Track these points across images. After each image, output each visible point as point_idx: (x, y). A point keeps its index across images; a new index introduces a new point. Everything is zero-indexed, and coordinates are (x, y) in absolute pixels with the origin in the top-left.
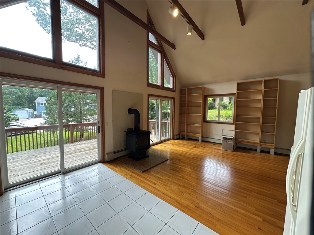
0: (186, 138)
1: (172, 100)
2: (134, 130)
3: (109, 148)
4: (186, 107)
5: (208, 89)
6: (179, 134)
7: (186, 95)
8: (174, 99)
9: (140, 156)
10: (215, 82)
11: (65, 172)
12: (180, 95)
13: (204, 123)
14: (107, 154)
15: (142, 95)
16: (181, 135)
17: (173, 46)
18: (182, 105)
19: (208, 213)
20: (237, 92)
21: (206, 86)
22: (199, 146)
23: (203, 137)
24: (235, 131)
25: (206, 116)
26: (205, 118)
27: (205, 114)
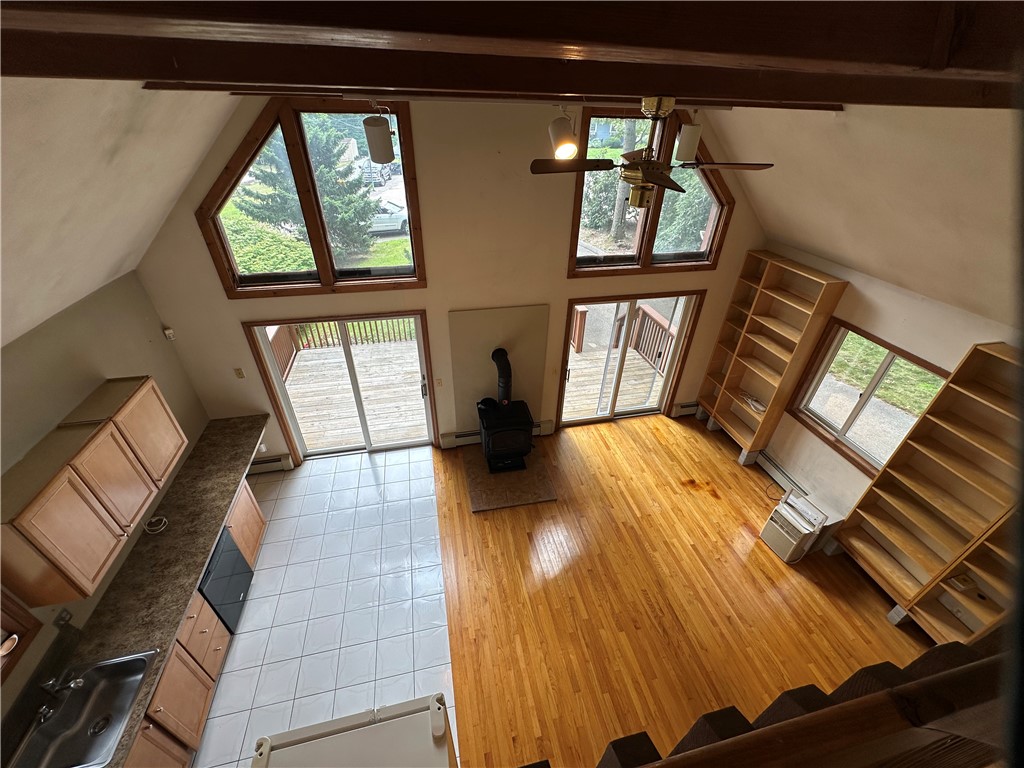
0: (710, 425)
1: (696, 297)
3: (449, 424)
4: (743, 332)
5: (860, 301)
6: (697, 405)
7: (759, 288)
8: (701, 293)
11: (372, 450)
12: (741, 278)
13: (785, 413)
14: (443, 434)
15: (545, 307)
16: (701, 408)
18: (736, 317)
19: (477, 661)
20: (947, 387)
21: (857, 281)
22: (708, 484)
23: (761, 452)
24: (855, 510)
25: (806, 393)
26: (800, 397)
27: (805, 386)
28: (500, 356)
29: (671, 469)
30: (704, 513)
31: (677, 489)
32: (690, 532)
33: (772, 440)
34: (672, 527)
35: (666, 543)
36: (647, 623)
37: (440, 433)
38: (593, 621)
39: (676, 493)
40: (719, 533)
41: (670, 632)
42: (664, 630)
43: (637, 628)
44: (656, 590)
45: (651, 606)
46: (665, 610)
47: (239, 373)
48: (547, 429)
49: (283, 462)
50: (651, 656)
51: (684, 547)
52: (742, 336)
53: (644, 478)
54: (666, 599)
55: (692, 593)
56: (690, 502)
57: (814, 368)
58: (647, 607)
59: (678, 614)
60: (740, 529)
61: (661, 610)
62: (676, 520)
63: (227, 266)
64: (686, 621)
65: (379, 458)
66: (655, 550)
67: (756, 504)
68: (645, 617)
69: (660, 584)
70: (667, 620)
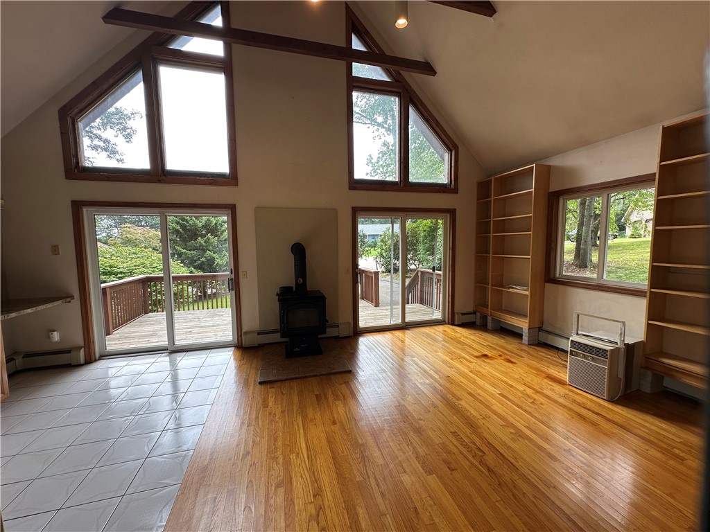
0: (490, 325)
1: (449, 215)
2: (294, 289)
3: (252, 321)
4: (491, 235)
5: (563, 171)
6: (475, 313)
7: (492, 199)
8: (452, 212)
9: (297, 349)
10: (585, 143)
11: (173, 350)
12: (478, 200)
13: (546, 284)
14: (246, 333)
15: (334, 212)
16: (478, 314)
17: (427, 68)
18: (483, 228)
20: (661, 167)
21: (555, 162)
22: (500, 356)
23: (540, 329)
24: (648, 323)
25: (555, 263)
26: (552, 267)
27: (552, 254)
28: (299, 251)
29: (463, 350)
30: (503, 372)
31: (472, 360)
32: (494, 385)
33: (545, 315)
34: (474, 382)
35: (470, 394)
36: (466, 464)
37: (243, 331)
38: (391, 466)
39: (471, 362)
40: (525, 384)
41: (497, 470)
42: (489, 469)
43: (452, 470)
44: (468, 431)
45: (465, 446)
46: (485, 449)
47: (55, 250)
48: (345, 331)
49: (73, 353)
50: (478, 500)
51: (492, 395)
52: (491, 237)
53: (438, 356)
54: (482, 438)
55: (513, 431)
56: (486, 368)
57: (553, 236)
58: (461, 448)
59: (502, 451)
60: (545, 380)
61: (479, 449)
62: (476, 377)
63: (73, 152)
64: (515, 459)
65: (179, 357)
66: (459, 399)
67: (553, 364)
68: (460, 458)
69: (471, 425)
70: (490, 458)
